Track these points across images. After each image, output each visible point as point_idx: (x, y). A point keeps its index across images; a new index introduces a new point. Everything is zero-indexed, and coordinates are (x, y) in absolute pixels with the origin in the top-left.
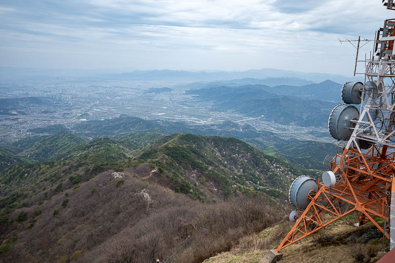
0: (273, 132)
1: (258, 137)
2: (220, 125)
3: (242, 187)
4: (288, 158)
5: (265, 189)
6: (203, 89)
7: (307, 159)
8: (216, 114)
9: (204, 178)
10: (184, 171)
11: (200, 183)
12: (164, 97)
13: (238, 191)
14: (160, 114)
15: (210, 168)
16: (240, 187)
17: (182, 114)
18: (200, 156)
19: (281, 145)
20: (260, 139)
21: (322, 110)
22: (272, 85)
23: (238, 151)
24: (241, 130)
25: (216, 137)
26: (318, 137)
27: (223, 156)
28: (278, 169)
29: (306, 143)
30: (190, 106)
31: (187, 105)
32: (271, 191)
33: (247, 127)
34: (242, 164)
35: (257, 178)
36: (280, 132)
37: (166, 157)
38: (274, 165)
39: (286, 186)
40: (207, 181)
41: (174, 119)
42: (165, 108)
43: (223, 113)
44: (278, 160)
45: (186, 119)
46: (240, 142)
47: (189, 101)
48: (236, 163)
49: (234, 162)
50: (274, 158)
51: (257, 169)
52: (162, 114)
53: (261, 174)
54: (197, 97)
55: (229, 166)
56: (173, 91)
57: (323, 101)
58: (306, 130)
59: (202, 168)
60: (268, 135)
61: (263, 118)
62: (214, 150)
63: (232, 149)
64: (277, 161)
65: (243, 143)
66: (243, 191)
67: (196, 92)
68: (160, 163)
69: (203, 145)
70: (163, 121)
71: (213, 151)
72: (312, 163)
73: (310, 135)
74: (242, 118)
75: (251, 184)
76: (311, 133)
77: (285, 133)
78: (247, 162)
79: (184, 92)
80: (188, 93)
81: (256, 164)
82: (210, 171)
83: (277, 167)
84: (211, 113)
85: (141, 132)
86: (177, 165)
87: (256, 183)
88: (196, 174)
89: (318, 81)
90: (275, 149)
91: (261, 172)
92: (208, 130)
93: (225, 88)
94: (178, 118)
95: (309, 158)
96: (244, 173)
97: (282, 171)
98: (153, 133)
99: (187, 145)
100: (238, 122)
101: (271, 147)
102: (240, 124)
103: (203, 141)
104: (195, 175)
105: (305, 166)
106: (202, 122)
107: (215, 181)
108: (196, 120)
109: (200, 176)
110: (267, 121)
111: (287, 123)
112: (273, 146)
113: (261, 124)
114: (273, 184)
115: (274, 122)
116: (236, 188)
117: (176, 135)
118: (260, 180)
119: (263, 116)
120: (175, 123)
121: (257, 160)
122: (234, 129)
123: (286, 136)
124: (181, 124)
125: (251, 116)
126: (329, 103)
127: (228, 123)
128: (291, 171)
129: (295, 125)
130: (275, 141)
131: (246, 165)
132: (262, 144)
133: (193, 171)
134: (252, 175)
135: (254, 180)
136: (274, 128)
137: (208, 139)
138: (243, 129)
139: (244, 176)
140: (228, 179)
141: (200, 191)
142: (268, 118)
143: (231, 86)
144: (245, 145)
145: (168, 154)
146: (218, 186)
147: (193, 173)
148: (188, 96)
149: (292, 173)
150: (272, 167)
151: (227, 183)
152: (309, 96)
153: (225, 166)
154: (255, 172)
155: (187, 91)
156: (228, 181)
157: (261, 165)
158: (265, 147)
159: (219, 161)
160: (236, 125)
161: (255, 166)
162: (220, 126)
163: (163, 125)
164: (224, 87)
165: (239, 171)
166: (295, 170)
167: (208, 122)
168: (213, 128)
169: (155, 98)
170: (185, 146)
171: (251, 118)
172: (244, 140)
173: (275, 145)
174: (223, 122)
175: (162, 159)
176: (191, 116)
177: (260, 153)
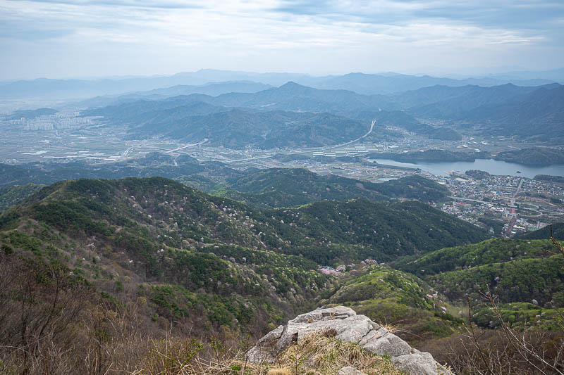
0: (223, 162)
1: (202, 171)
2: (142, 159)
3: (174, 250)
4: (245, 196)
5: (213, 246)
6: (108, 107)
7: (272, 194)
8: (136, 144)
9: (109, 247)
10: (71, 241)
11: (104, 255)
12: (43, 123)
13: (166, 258)
14: (39, 153)
15: (119, 229)
16: (170, 251)
17: (78, 148)
18: (103, 212)
19: (235, 178)
20: (205, 175)
21: (286, 123)
22: (215, 94)
23: (167, 196)
24: (176, 163)
25: (130, 179)
26: (283, 161)
27: (144, 207)
28: (231, 215)
29: (269, 172)
30: (90, 135)
31: (85, 135)
32: (222, 248)
33: (185, 158)
34: (176, 215)
35: (200, 232)
36: (232, 161)
37: (36, 222)
38: (225, 209)
39: (243, 237)
40: (114, 251)
41: (65, 159)
42: (47, 141)
43: (145, 141)
44: (230, 201)
45: (85, 155)
46: (169, 182)
47: (88, 128)
48: (166, 215)
49: (163, 213)
50: (222, 199)
51: (199, 220)
52: (42, 152)
53: (206, 226)
54: (100, 120)
55: (155, 221)
56: (57, 114)
57: (286, 111)
58: (267, 154)
59: (104, 231)
60: (215, 166)
61: (207, 142)
62: (130, 199)
63: (159, 195)
64: (228, 203)
65: (174, 182)
66: (176, 256)
67: (99, 111)
68: (18, 235)
69: (109, 193)
70: (44, 164)
71: (127, 201)
72: (279, 199)
73: (274, 161)
74: (175, 146)
75: (190, 243)
76: (276, 157)
77: (241, 162)
78: (184, 211)
79: (78, 114)
80: (84, 114)
81: (198, 212)
82: (118, 234)
83: (228, 212)
84: (127, 143)
85: (5, 186)
86: (58, 232)
87: (199, 241)
88: (95, 242)
89: (278, 84)
90: (227, 186)
91: (206, 222)
92: (123, 169)
93: (145, 101)
94: (71, 156)
95: (274, 193)
96: (181, 228)
97: (236, 217)
98: (24, 186)
99: (79, 198)
100: (170, 152)
101: (221, 183)
102: (173, 155)
103: (109, 188)
104: (92, 244)
105: (269, 205)
106: (113, 159)
107: (129, 249)
108: (101, 156)
109: (103, 245)
110: (212, 146)
111: (242, 147)
112: (224, 183)
113: (205, 152)
114: (226, 237)
115: (222, 147)
116: (164, 254)
117: (61, 183)
118: (205, 234)
119: (206, 140)
120: (67, 165)
121: (197, 205)
122: (164, 164)
123: (241, 166)
124: (78, 165)
125: (188, 141)
126: (294, 113)
127: (155, 156)
128: (248, 214)
129: (253, 148)
130: (227, 174)
131: (182, 216)
132: (207, 181)
133: (88, 239)
134: (192, 229)
135: (195, 234)
136: (224, 155)
137: (117, 184)
138: (178, 162)
139: (180, 232)
140: (149, 242)
141: (101, 269)
142: (214, 143)
143: (154, 99)
144: (178, 186)
145: (39, 218)
146: (135, 255)
147: (89, 242)
148: (85, 120)
149: (251, 216)
150: (221, 213)
151: (148, 248)
152: (268, 105)
153: (149, 222)
154: (196, 224)
155: (83, 111)
156: (151, 246)
157: (204, 212)
158: (213, 185)
159: (139, 215)
160: (167, 158)
161: (196, 215)
162: (142, 161)
163: (46, 171)
164: (143, 101)
165: (172, 227)
166: (254, 213)
167: (124, 156)
168: (131, 165)
169: (27, 128)
170: (74, 200)
171: (189, 145)
172: (180, 179)
173: (227, 180)
174: (147, 155)
175: (25, 228)
176: (93, 150)
177: (201, 194)
